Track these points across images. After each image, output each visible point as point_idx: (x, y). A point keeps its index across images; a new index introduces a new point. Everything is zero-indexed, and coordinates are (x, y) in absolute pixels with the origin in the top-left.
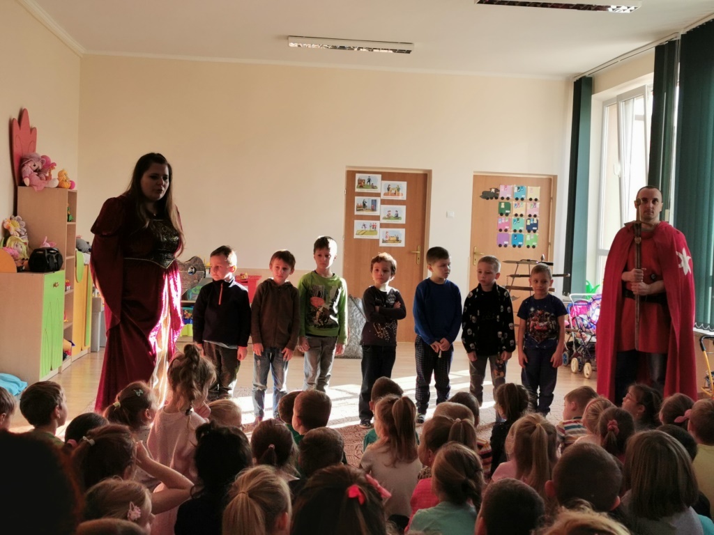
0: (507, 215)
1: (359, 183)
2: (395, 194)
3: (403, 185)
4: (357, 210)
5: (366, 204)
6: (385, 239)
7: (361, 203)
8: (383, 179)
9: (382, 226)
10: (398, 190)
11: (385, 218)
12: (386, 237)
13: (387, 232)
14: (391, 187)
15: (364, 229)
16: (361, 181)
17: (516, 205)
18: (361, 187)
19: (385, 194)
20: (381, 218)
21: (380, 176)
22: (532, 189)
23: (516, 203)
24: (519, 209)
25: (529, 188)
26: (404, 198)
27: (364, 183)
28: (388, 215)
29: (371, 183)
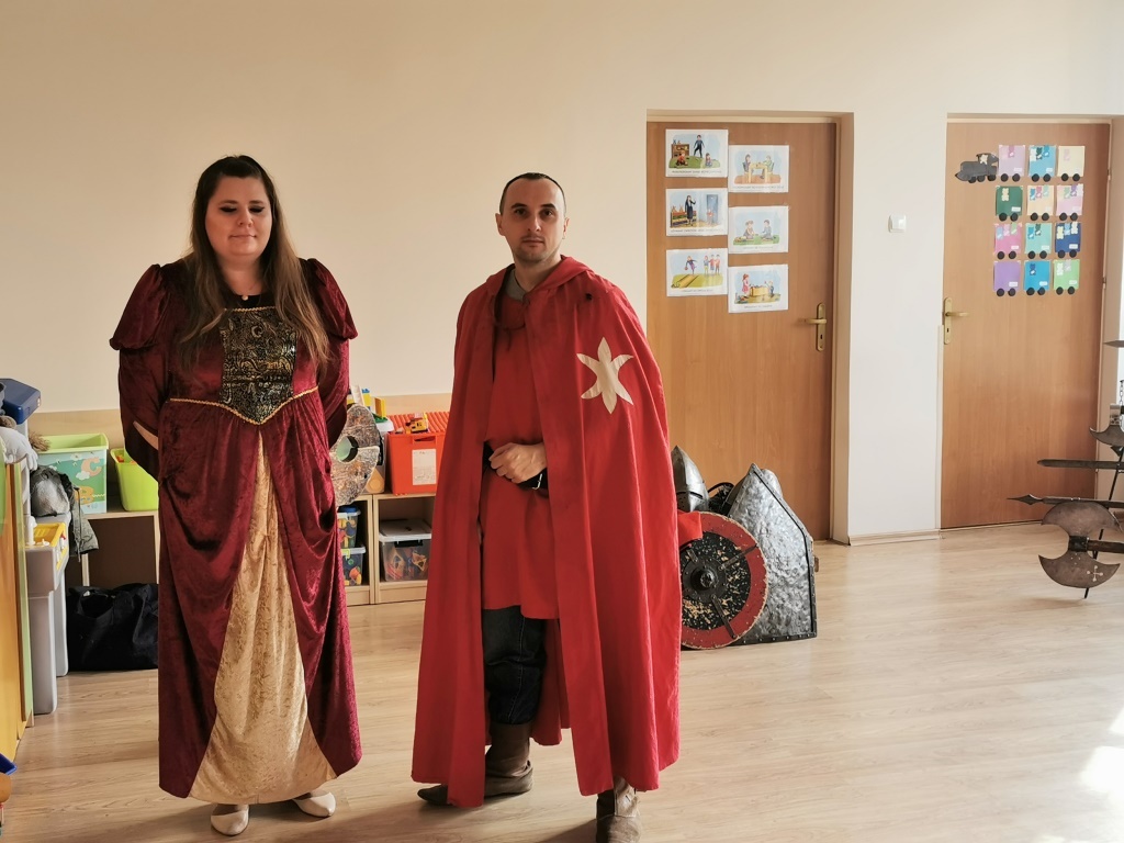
0: (1014, 217)
1: (675, 155)
2: (762, 177)
3: (780, 155)
4: (673, 225)
5: (695, 208)
6: (742, 294)
7: (681, 207)
8: (733, 140)
9: (734, 260)
10: (771, 166)
11: (739, 241)
12: (745, 289)
13: (745, 277)
14: (753, 161)
15: (690, 271)
16: (679, 149)
17: (1033, 191)
18: (681, 163)
19: (740, 180)
20: (731, 241)
21: (725, 133)
22: (1067, 153)
23: (1034, 187)
24: (1040, 201)
25: (1062, 149)
26: (783, 186)
27: (687, 153)
28: (746, 234)
29: (704, 151)
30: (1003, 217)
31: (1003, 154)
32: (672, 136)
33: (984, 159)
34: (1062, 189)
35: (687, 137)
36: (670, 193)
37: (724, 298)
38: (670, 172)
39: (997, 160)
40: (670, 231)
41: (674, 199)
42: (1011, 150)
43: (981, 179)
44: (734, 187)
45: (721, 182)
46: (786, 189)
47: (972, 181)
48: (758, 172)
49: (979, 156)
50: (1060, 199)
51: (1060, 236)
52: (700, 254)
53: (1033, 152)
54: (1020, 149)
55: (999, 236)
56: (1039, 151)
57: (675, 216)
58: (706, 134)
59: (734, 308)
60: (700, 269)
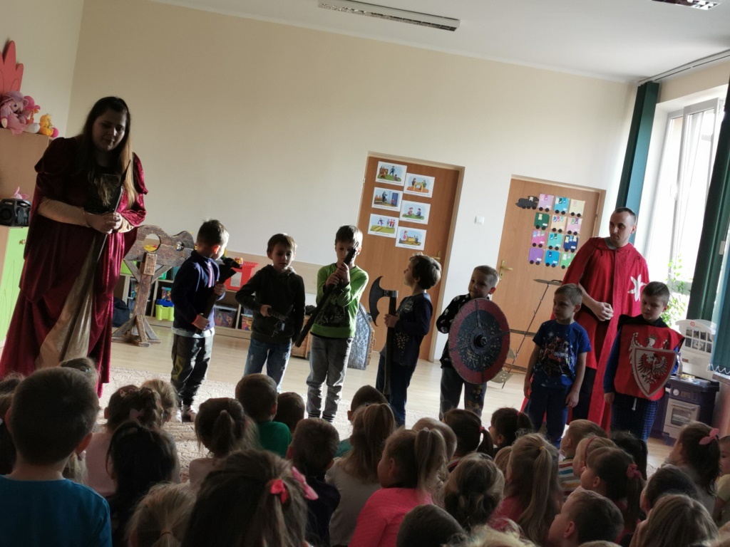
0: (544, 228)
1: (381, 173)
2: (420, 189)
3: (431, 181)
4: (375, 203)
5: (386, 197)
6: (403, 239)
7: (380, 196)
8: (408, 171)
10: (425, 185)
11: (405, 216)
12: (404, 237)
13: (406, 232)
14: (417, 181)
15: (380, 225)
16: (383, 171)
17: (555, 218)
18: (383, 177)
19: (409, 189)
20: (401, 215)
21: (405, 167)
22: (575, 203)
23: (556, 216)
24: (558, 223)
25: (572, 201)
26: (430, 195)
27: (387, 173)
28: (409, 213)
29: (394, 174)
30: (538, 227)
31: (542, 198)
32: (381, 164)
33: (531, 199)
34: (571, 219)
35: (388, 166)
36: (376, 189)
37: (394, 240)
38: (378, 180)
39: (538, 200)
40: (374, 206)
41: (378, 192)
42: (546, 197)
43: (529, 208)
44: (406, 191)
45: (401, 188)
46: (431, 196)
47: (524, 208)
48: (418, 187)
49: (529, 197)
50: (569, 223)
51: (567, 241)
52: (386, 218)
53: (557, 200)
54: (551, 197)
55: (534, 236)
56: (561, 200)
57: (376, 199)
58: (396, 166)
59: (398, 245)
60: (385, 225)
